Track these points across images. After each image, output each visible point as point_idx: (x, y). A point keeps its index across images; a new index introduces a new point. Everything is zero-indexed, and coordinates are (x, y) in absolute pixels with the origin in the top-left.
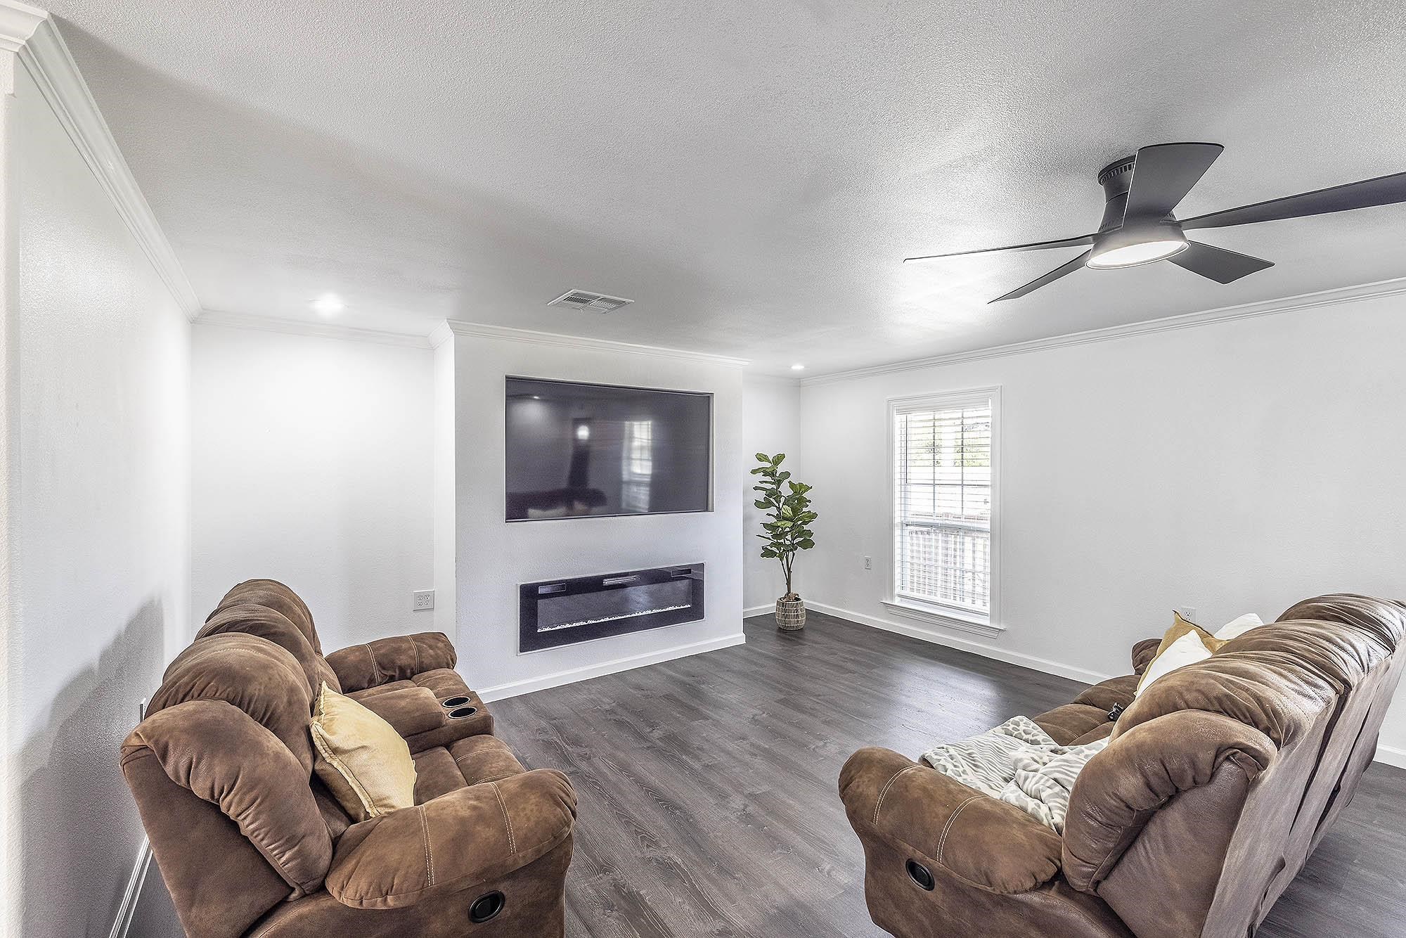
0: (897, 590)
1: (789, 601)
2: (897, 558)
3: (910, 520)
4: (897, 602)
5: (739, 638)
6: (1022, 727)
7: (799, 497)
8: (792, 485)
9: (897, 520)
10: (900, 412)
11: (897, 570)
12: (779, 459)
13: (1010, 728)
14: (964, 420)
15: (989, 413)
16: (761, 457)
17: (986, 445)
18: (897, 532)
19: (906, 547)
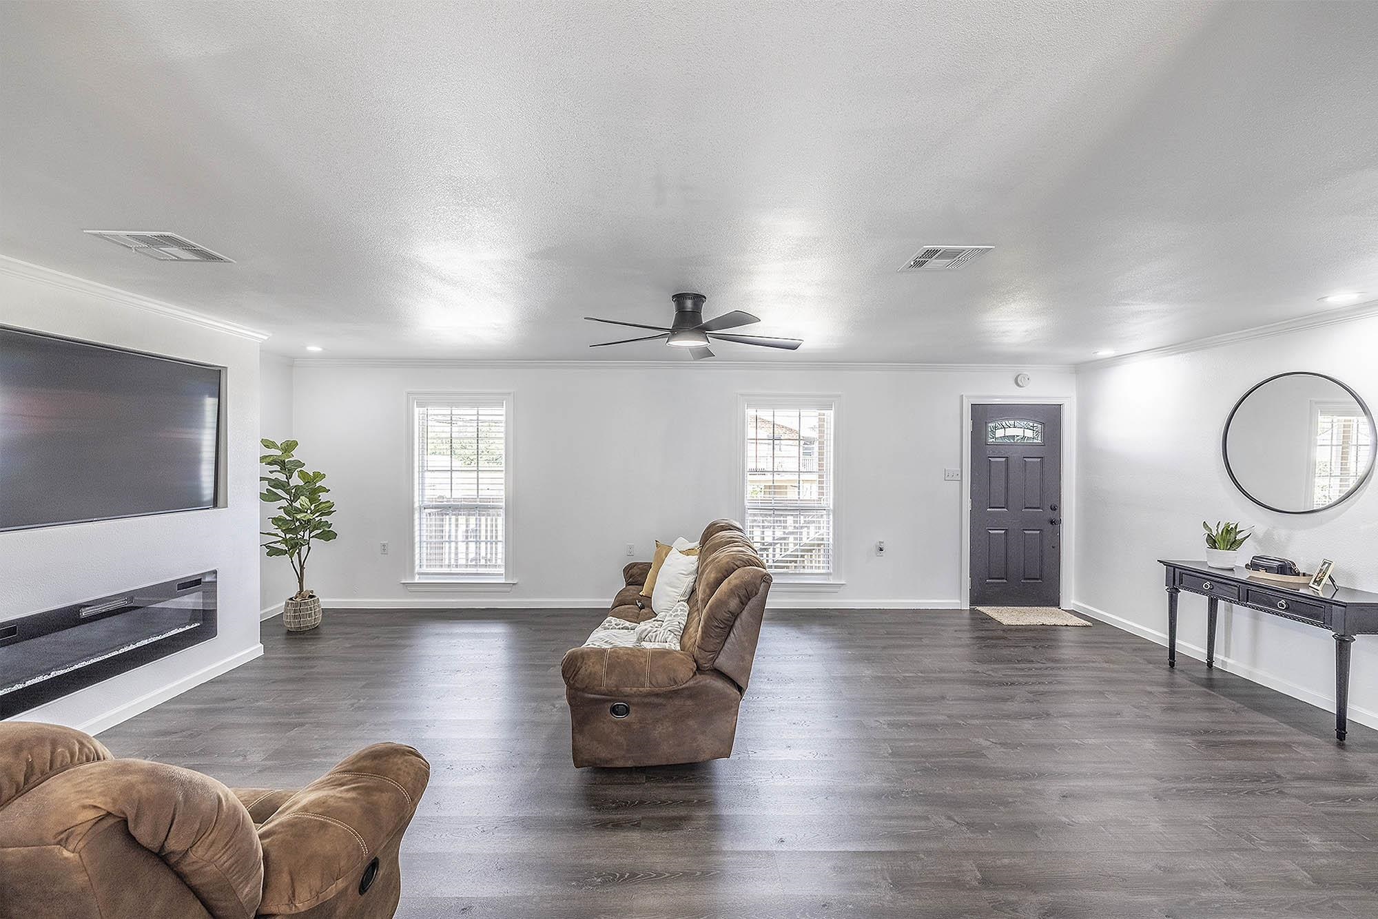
0: (417, 569)
1: (304, 598)
2: (417, 539)
3: (426, 503)
4: (417, 580)
5: (256, 650)
6: (614, 623)
7: (312, 487)
8: (303, 475)
9: (416, 505)
10: (419, 405)
11: (417, 550)
12: (289, 446)
13: (607, 625)
14: (480, 417)
15: (503, 412)
16: (267, 444)
17: (501, 438)
18: (417, 516)
19: (423, 526)
